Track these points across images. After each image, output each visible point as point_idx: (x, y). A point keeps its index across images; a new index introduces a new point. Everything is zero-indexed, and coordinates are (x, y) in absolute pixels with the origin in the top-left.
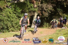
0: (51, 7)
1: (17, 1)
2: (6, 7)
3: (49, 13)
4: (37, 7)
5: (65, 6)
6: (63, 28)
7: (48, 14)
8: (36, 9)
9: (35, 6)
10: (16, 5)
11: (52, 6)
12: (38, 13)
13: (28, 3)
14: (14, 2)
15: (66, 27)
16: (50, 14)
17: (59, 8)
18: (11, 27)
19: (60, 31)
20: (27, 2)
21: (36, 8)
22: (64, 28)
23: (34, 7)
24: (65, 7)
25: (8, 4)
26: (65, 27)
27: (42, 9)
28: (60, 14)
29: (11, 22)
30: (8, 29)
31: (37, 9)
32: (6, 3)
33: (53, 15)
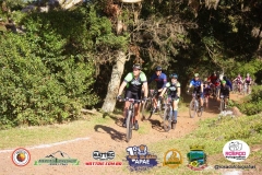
0: (181, 30)
1: (51, 7)
2: (8, 27)
3: (171, 55)
4: (125, 29)
5: (235, 30)
6: (224, 113)
7: (166, 59)
8: (123, 40)
9: (120, 27)
10: (44, 23)
11: (185, 26)
12: (130, 54)
13: (93, 16)
14: (39, 10)
15: (236, 108)
16: (177, 58)
17: (209, 36)
18: (23, 109)
19: (213, 124)
20: (89, 9)
21: (122, 34)
22: (230, 112)
23: (114, 31)
24: (235, 33)
25: (15, 16)
26: (232, 110)
27: (145, 38)
28: (215, 61)
29: (24, 86)
30: (10, 114)
31: (124, 38)
32: (6, 12)
33: (189, 63)
